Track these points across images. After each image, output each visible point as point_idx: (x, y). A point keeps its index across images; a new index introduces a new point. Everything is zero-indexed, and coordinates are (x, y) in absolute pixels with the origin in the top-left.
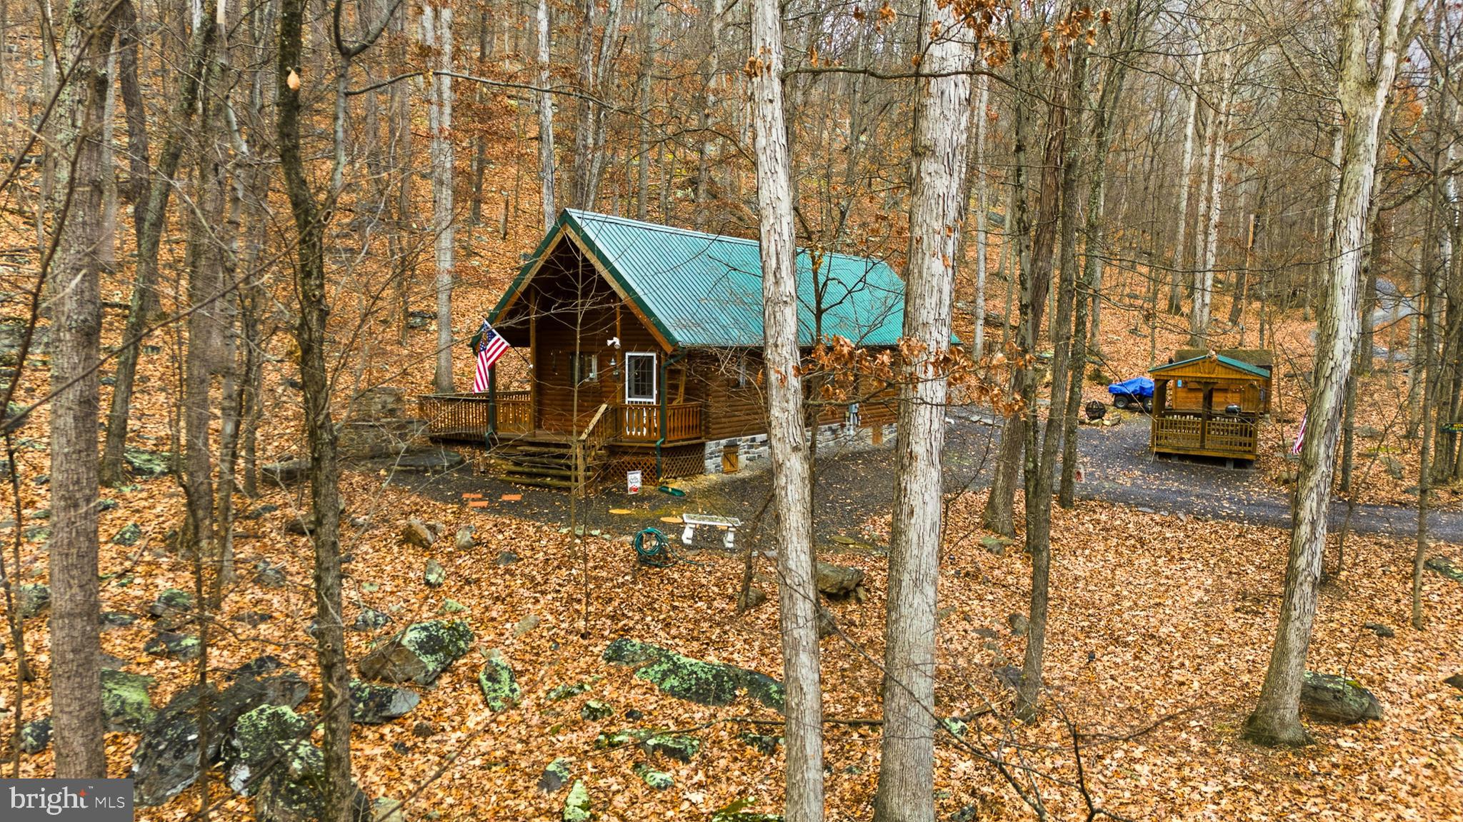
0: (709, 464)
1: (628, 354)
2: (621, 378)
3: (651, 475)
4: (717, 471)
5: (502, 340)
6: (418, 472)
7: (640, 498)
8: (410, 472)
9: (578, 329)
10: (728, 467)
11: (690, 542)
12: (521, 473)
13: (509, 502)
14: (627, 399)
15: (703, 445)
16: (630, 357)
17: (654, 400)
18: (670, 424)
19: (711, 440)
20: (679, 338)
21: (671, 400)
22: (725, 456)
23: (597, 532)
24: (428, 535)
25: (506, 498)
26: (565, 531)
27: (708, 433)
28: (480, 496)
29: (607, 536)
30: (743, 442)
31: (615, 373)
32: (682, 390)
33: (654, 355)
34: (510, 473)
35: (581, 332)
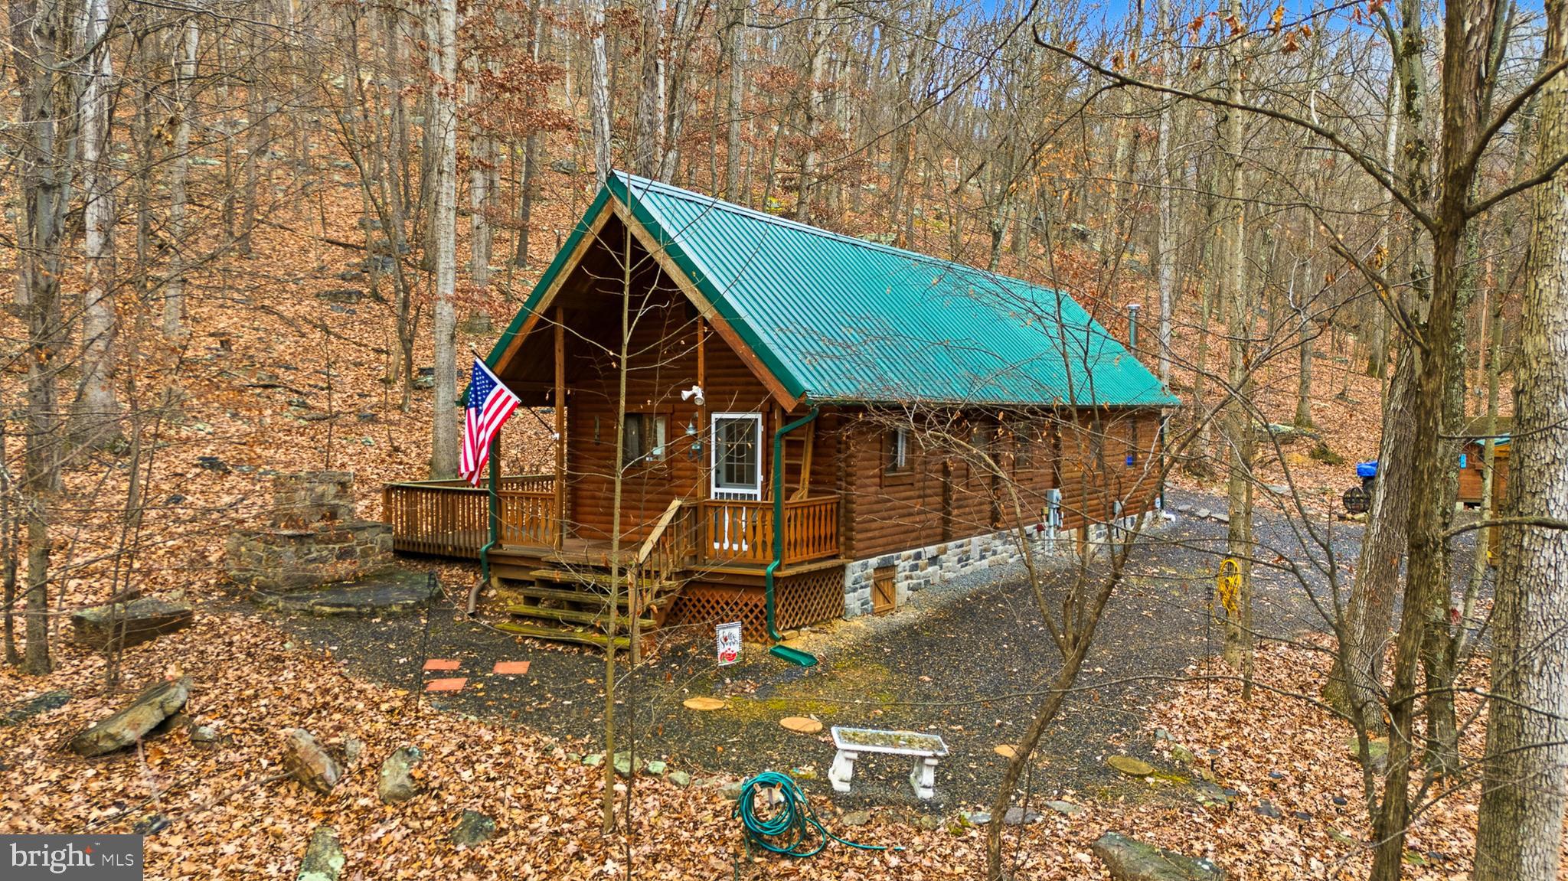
0: (852, 600)
1: (715, 416)
2: (703, 455)
3: (759, 625)
4: (864, 612)
5: (508, 392)
6: (360, 615)
7: (740, 670)
8: (347, 616)
9: (624, 356)
10: (882, 605)
11: (846, 788)
12: (535, 618)
13: (503, 678)
14: (714, 490)
15: (842, 568)
16: (719, 422)
17: (758, 492)
18: (790, 534)
19: (856, 559)
20: (806, 386)
21: (790, 492)
22: (877, 587)
23: (658, 767)
24: (325, 767)
25: (501, 668)
26: (596, 760)
27: (850, 548)
28: (455, 665)
29: (680, 776)
30: (903, 562)
31: (695, 447)
32: (805, 474)
33: (759, 416)
34: (517, 617)
35: (630, 363)
